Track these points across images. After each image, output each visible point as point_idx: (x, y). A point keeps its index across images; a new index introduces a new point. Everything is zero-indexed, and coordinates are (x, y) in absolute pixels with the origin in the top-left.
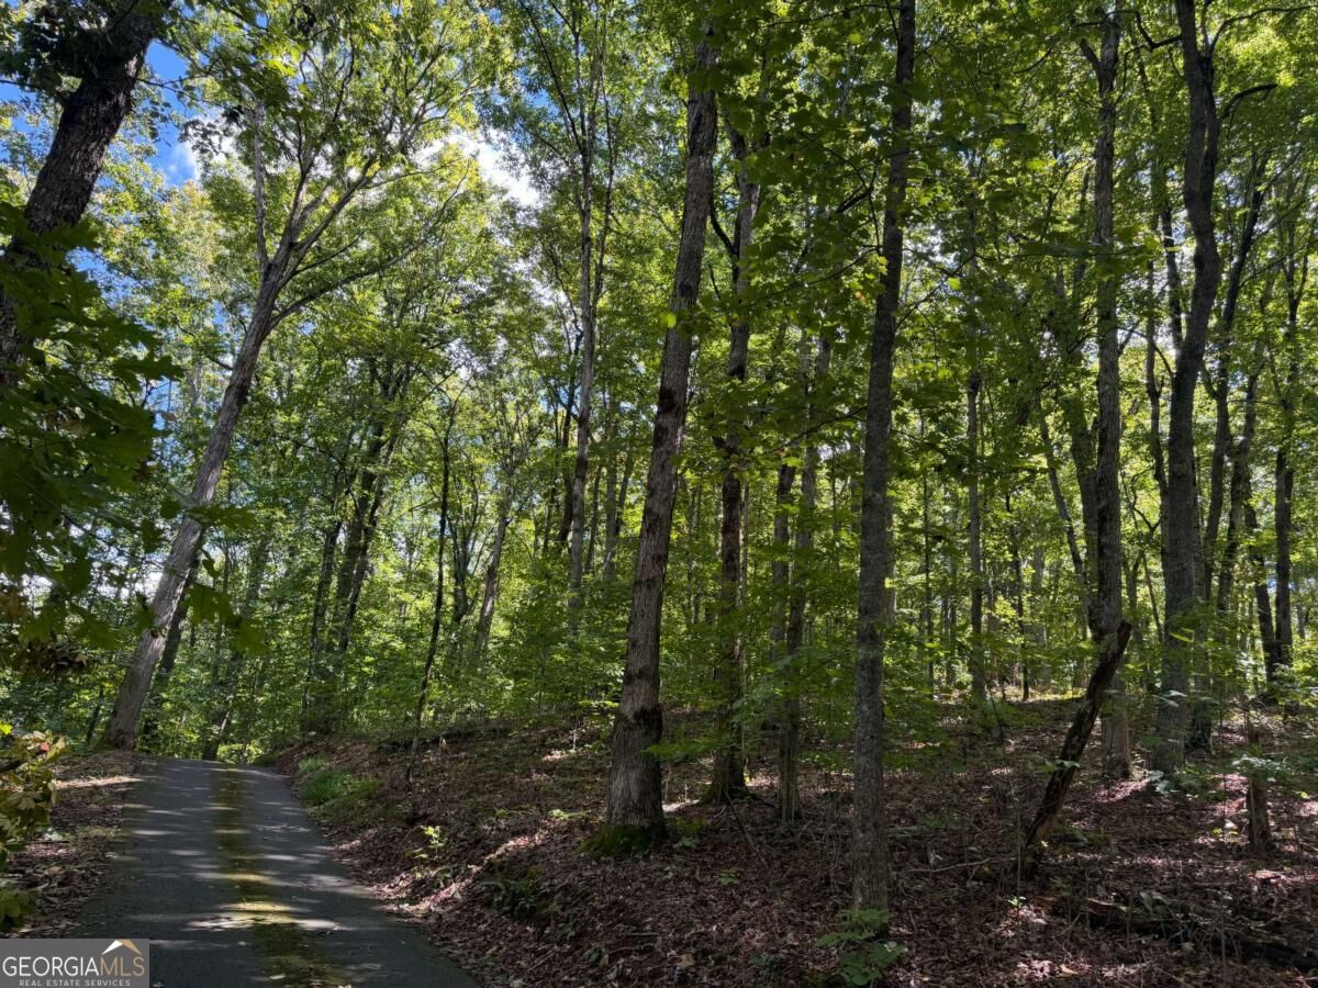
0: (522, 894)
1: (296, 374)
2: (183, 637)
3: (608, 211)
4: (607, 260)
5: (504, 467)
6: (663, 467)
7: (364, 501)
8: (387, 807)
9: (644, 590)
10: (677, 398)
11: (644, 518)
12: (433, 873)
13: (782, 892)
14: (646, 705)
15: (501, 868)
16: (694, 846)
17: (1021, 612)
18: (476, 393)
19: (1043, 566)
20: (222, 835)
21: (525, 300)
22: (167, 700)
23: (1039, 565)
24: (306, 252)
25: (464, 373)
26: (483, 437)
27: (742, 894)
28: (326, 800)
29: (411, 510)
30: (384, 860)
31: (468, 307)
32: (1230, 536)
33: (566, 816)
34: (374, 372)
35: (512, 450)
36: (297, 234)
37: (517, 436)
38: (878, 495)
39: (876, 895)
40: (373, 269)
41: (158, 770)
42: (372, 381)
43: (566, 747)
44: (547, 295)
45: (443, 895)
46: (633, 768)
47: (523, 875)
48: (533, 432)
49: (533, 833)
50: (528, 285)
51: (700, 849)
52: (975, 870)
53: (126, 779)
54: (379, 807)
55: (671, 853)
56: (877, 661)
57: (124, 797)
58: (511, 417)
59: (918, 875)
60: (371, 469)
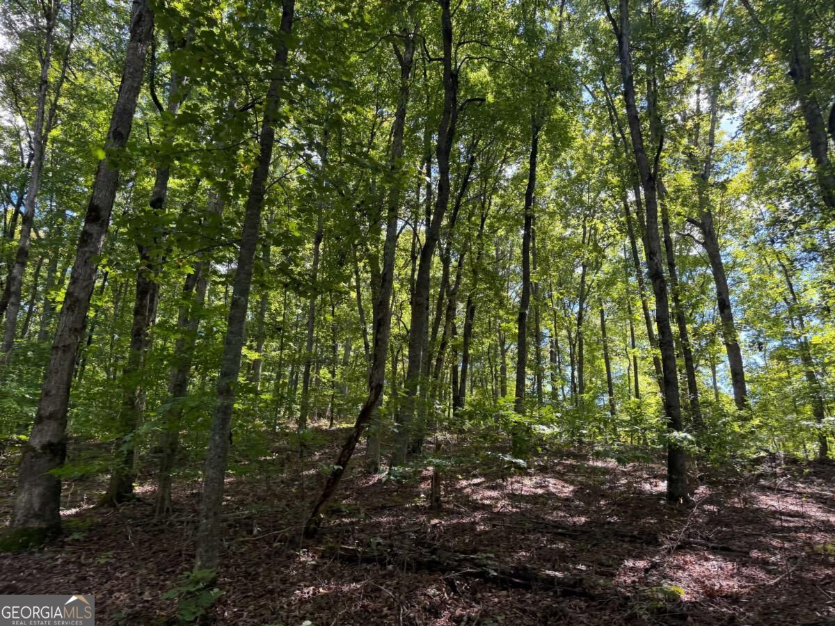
3: (66, 65)
4: (62, 101)
6: (85, 262)
9: (60, 353)
10: (103, 213)
11: (65, 298)
13: (146, 564)
14: (53, 439)
16: (82, 539)
17: (334, 375)
19: (351, 349)
23: (348, 348)
27: (115, 569)
32: (443, 338)
38: (243, 299)
39: (210, 559)
46: (37, 486)
51: (88, 540)
52: (279, 536)
55: (64, 544)
56: (229, 407)
59: (244, 543)
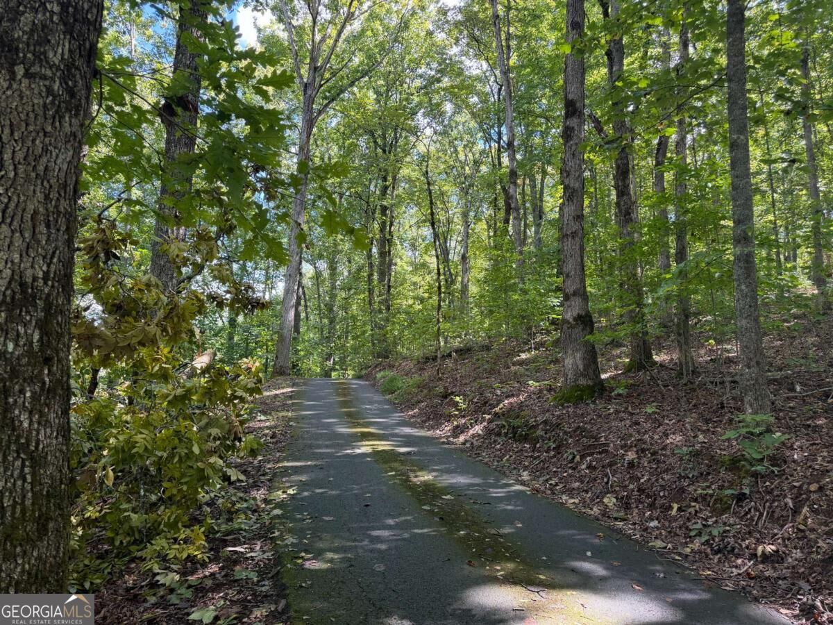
0: (518, 427)
1: (332, 154)
2: (302, 317)
5: (462, 189)
6: (573, 154)
7: (384, 223)
8: (430, 391)
9: (570, 239)
10: (578, 104)
12: (463, 421)
13: (691, 414)
14: (580, 312)
15: (503, 415)
16: (625, 394)
18: (438, 145)
20: (345, 412)
21: (460, 73)
22: (301, 350)
24: (324, 71)
25: (429, 132)
26: (446, 173)
27: (663, 417)
28: (396, 391)
29: (410, 227)
30: (434, 417)
31: (425, 87)
33: (538, 384)
34: (375, 142)
35: (465, 178)
36: (318, 61)
37: (467, 168)
39: (761, 408)
40: (365, 74)
41: (305, 384)
42: (376, 148)
43: (529, 350)
44: (475, 67)
45: (471, 432)
46: (578, 350)
47: (518, 417)
48: (477, 163)
49: (518, 396)
50: (461, 62)
51: (629, 396)
53: (290, 389)
54: (425, 391)
55: (610, 398)
56: (750, 255)
57: (291, 397)
58: (462, 157)
59: (789, 398)
60: (385, 203)
